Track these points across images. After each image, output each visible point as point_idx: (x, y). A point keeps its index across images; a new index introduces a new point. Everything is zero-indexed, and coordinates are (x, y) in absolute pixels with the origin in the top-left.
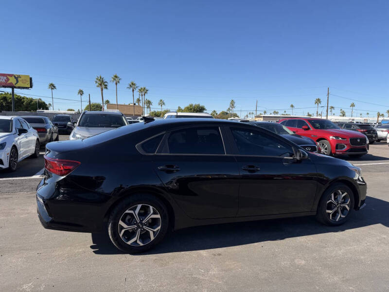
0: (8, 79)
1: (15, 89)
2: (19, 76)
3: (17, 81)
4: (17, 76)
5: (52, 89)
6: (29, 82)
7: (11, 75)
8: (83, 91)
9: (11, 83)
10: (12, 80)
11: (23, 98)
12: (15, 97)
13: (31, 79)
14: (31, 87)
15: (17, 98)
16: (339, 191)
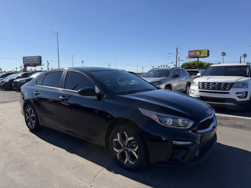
0: (196, 53)
1: (199, 58)
2: (202, 51)
3: (201, 54)
4: (200, 51)
5: (223, 55)
6: (207, 53)
7: (197, 51)
8: (246, 54)
9: (197, 55)
10: (198, 53)
11: (204, 63)
12: (199, 63)
13: (208, 51)
14: (208, 56)
15: (200, 64)
16: (125, 133)
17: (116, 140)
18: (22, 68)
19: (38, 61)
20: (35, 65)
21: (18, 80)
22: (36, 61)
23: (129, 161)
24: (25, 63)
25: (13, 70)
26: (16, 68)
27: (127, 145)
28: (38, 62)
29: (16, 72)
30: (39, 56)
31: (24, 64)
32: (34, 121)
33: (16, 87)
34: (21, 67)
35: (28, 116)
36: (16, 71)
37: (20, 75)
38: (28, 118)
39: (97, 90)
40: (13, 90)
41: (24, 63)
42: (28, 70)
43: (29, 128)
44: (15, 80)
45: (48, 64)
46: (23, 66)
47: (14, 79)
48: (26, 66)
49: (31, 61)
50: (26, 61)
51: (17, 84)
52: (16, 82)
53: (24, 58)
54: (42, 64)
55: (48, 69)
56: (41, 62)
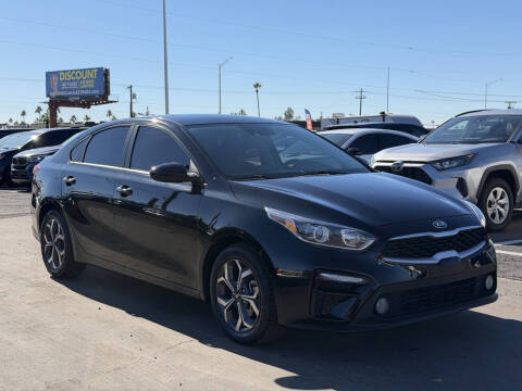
16: (237, 262)
17: (222, 279)
18: (43, 113)
19: (97, 89)
20: (86, 102)
21: (27, 154)
22: (89, 87)
23: (245, 324)
24: (53, 94)
25: (11, 120)
26: (24, 114)
27: (242, 289)
28: (97, 92)
29: (23, 128)
30: (100, 69)
31: (48, 99)
32: (63, 253)
33: (23, 177)
34: (39, 110)
35: (50, 239)
36: (23, 123)
37: (34, 137)
38: (48, 244)
39: (193, 170)
40: (12, 186)
41: (48, 96)
42: (61, 120)
43: (49, 271)
44: (19, 155)
45: (133, 96)
46: (47, 106)
47: (17, 151)
48: (55, 104)
49: (74, 85)
50: (56, 88)
51: (24, 167)
52: (23, 160)
53: (49, 75)
54: (110, 99)
55: (132, 115)
56: (107, 91)
